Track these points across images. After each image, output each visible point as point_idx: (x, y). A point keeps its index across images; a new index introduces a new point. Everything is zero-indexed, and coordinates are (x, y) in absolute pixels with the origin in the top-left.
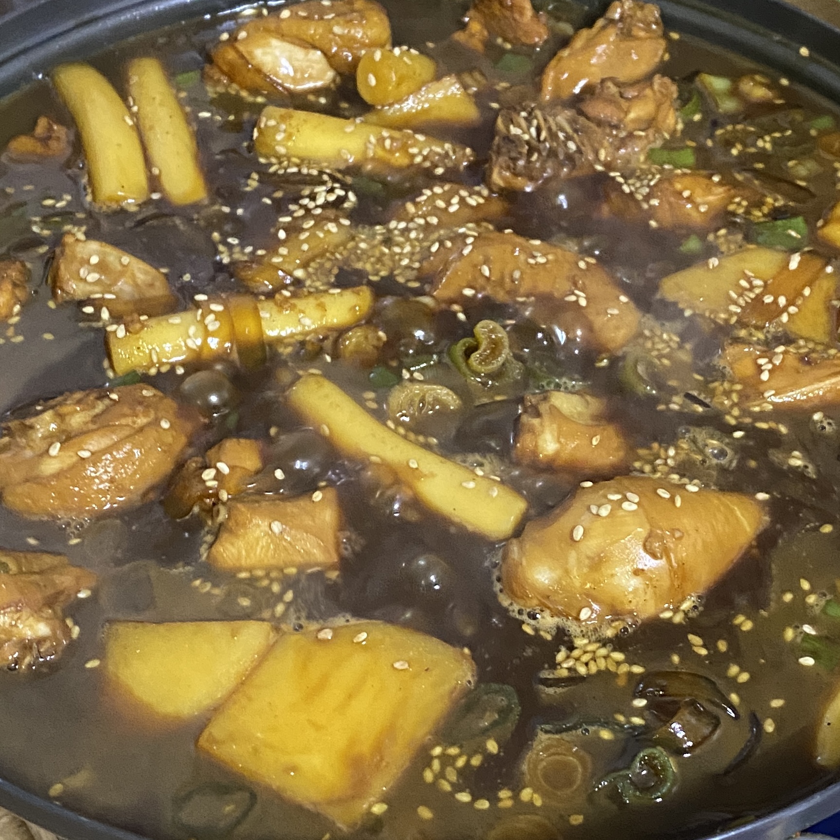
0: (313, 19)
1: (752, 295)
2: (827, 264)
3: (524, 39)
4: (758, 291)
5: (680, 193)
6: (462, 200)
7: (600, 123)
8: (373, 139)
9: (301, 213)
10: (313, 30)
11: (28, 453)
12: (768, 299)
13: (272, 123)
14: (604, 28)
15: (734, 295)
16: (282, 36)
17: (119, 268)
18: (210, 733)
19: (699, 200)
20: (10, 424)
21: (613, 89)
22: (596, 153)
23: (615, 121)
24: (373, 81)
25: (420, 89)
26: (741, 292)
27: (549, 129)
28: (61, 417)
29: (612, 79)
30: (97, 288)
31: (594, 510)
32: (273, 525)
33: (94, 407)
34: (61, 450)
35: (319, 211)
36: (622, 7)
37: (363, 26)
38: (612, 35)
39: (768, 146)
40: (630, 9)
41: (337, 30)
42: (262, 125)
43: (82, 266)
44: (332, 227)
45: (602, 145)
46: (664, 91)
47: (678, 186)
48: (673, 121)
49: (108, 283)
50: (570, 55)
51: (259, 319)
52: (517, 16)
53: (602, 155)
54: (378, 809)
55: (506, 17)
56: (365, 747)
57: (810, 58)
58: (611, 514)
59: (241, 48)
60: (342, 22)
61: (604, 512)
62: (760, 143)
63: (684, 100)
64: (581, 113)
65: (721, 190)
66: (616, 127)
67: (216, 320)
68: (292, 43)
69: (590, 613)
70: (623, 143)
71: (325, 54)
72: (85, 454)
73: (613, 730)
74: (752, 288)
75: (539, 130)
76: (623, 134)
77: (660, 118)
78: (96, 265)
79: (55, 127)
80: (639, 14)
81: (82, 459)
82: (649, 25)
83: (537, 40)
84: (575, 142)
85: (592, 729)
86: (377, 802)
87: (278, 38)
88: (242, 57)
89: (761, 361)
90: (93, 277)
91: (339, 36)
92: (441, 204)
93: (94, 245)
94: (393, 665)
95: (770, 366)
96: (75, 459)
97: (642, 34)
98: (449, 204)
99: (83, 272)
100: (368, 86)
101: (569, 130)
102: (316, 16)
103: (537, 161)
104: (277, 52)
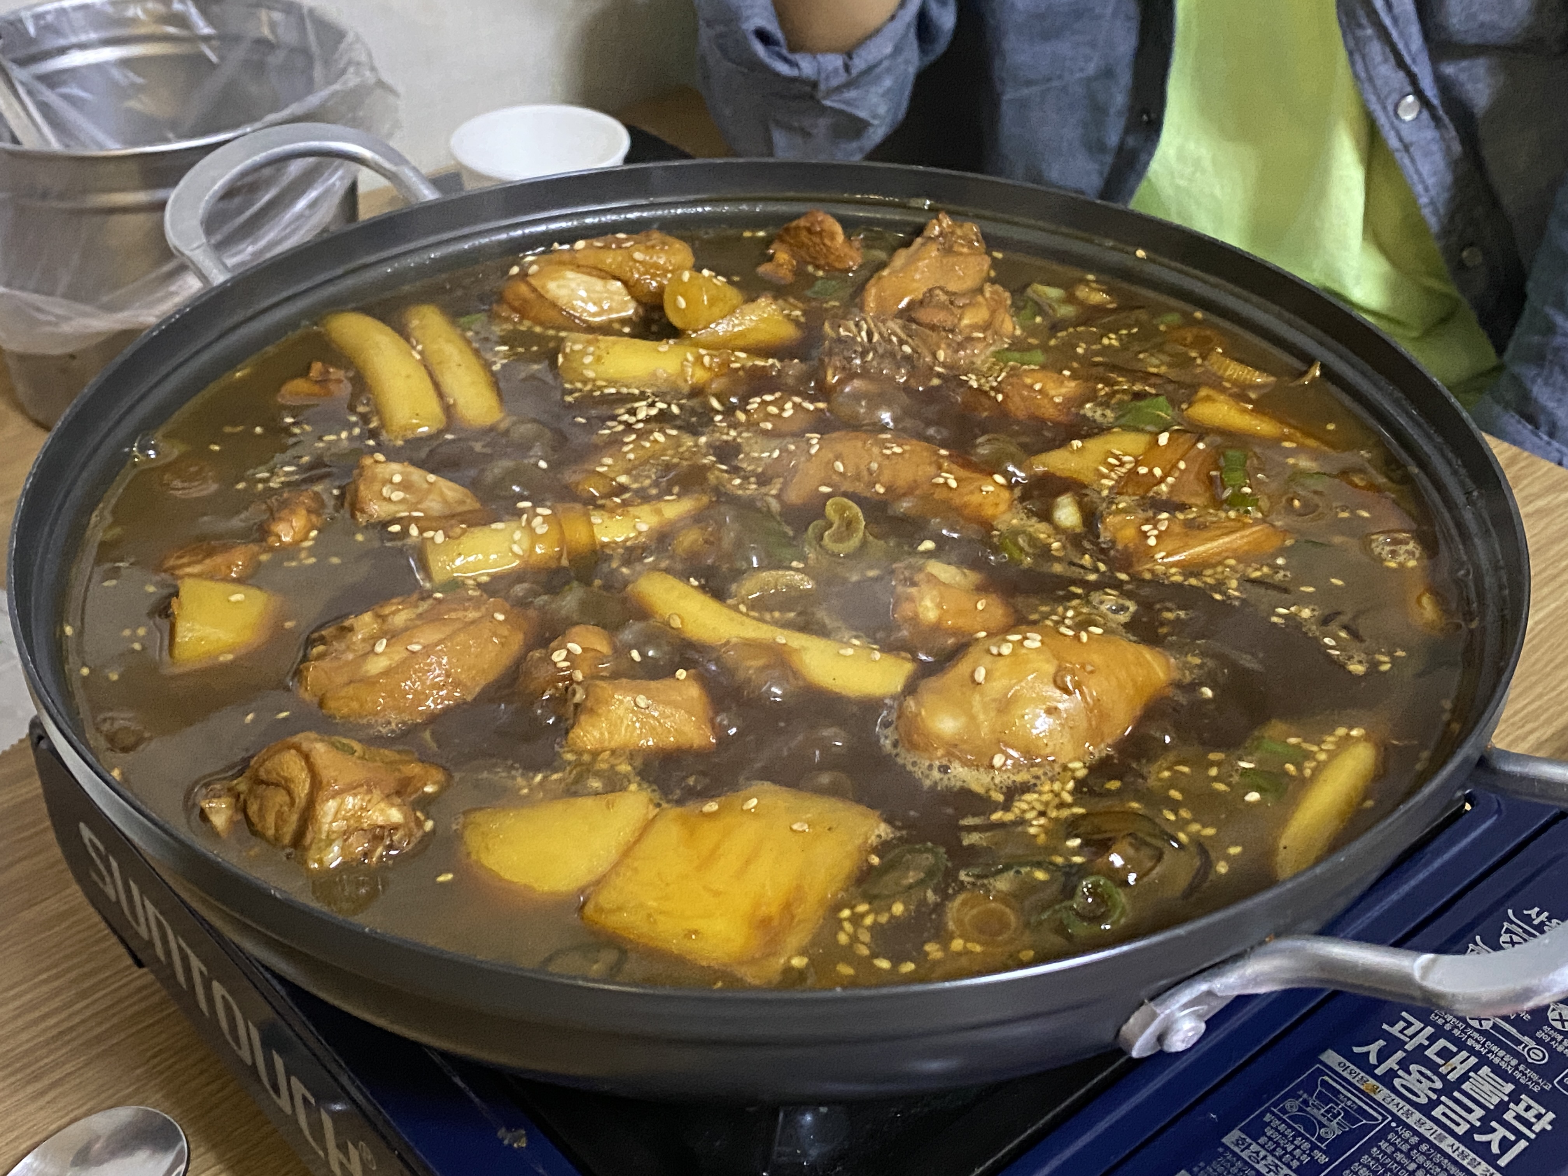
0: (610, 248)
1: (1124, 470)
2: (1199, 440)
3: (837, 265)
4: (1128, 466)
5: (1031, 387)
6: (795, 406)
7: (933, 328)
8: (690, 358)
9: (621, 428)
10: (610, 259)
11: (350, 656)
12: (1143, 470)
13: (578, 347)
14: (923, 245)
15: (1105, 470)
16: (578, 267)
17: (426, 486)
18: (596, 905)
19: (1052, 392)
20: (323, 633)
21: (943, 297)
22: (934, 355)
23: (949, 325)
24: (682, 303)
25: (734, 312)
26: (1112, 467)
27: (881, 334)
28: (383, 618)
29: (942, 289)
30: (402, 507)
31: (994, 651)
32: (638, 699)
33: (416, 607)
34: (387, 646)
35: (640, 425)
36: (940, 225)
37: (666, 252)
38: (933, 252)
39: (1115, 343)
40: (949, 226)
41: (638, 256)
42: (568, 350)
43: (384, 485)
44: (659, 437)
45: (939, 348)
46: (996, 297)
47: (1028, 381)
48: (1010, 326)
49: (414, 501)
50: (890, 274)
51: (591, 525)
52: (827, 242)
53: (941, 355)
54: (798, 962)
55: (815, 244)
56: (773, 909)
57: (1149, 260)
58: (1013, 653)
59: (533, 282)
60: (642, 248)
61: (1006, 649)
62: (1106, 341)
63: (1017, 308)
64: (912, 320)
65: (1073, 384)
66: (952, 331)
67: (544, 523)
68: (590, 274)
69: (1003, 759)
70: (961, 346)
71: (625, 283)
72: (416, 648)
73: (1047, 870)
74: (1122, 464)
75: (870, 334)
76: (959, 338)
77: (997, 324)
78: (400, 484)
79: (331, 370)
80: (959, 232)
81: (413, 652)
82: (971, 242)
83: (851, 263)
84: (910, 346)
85: (1024, 870)
86: (796, 955)
87: (572, 270)
88: (534, 290)
89: (1145, 528)
90: (397, 496)
91: (640, 262)
92: (773, 410)
93: (395, 466)
94: (791, 829)
95: (1156, 532)
96: (405, 654)
97: (965, 250)
98: (782, 410)
99: (386, 491)
100: (677, 309)
101: (903, 336)
102: (614, 246)
103: (873, 359)
104: (573, 285)
